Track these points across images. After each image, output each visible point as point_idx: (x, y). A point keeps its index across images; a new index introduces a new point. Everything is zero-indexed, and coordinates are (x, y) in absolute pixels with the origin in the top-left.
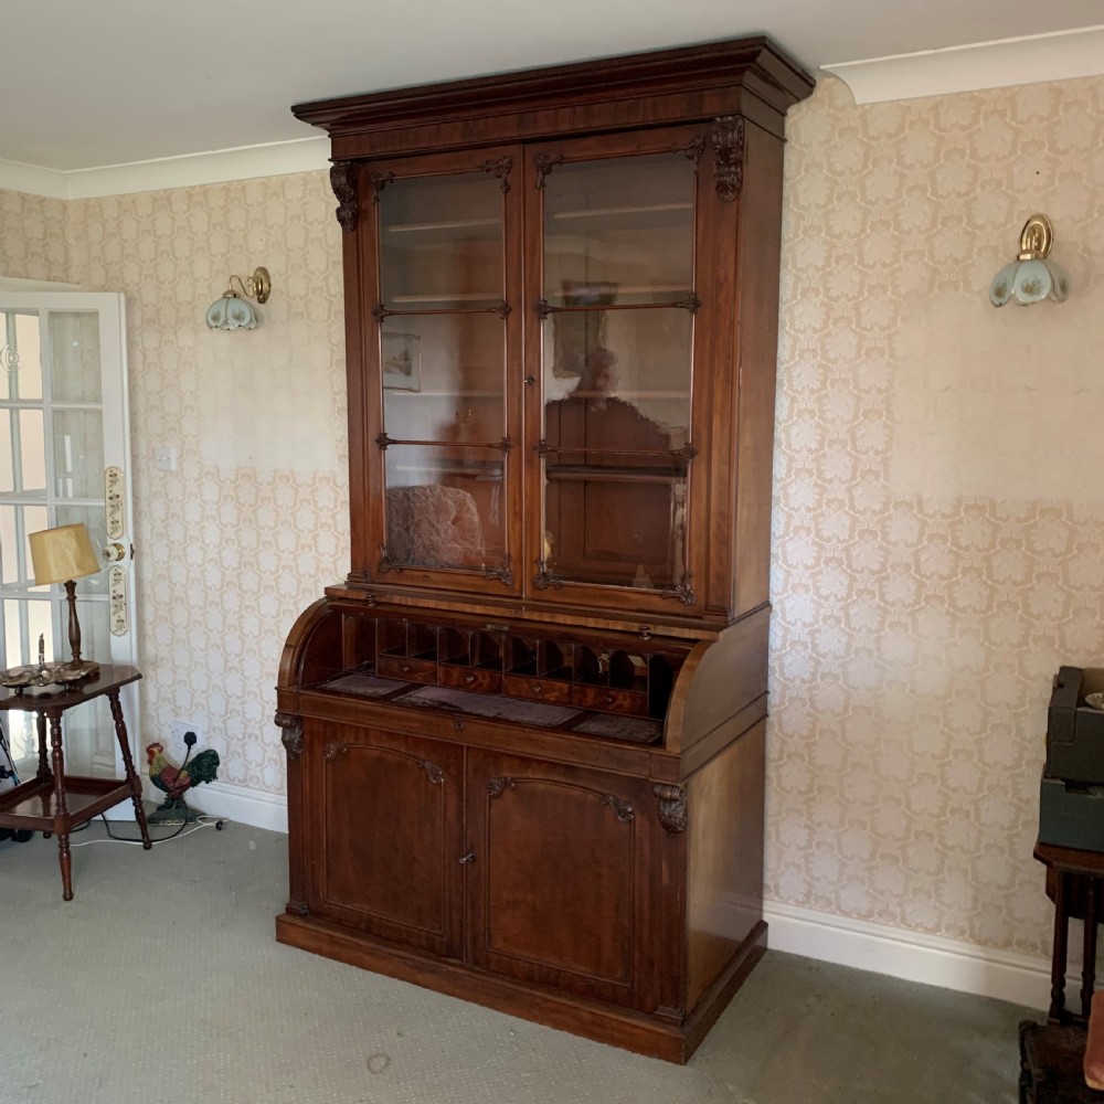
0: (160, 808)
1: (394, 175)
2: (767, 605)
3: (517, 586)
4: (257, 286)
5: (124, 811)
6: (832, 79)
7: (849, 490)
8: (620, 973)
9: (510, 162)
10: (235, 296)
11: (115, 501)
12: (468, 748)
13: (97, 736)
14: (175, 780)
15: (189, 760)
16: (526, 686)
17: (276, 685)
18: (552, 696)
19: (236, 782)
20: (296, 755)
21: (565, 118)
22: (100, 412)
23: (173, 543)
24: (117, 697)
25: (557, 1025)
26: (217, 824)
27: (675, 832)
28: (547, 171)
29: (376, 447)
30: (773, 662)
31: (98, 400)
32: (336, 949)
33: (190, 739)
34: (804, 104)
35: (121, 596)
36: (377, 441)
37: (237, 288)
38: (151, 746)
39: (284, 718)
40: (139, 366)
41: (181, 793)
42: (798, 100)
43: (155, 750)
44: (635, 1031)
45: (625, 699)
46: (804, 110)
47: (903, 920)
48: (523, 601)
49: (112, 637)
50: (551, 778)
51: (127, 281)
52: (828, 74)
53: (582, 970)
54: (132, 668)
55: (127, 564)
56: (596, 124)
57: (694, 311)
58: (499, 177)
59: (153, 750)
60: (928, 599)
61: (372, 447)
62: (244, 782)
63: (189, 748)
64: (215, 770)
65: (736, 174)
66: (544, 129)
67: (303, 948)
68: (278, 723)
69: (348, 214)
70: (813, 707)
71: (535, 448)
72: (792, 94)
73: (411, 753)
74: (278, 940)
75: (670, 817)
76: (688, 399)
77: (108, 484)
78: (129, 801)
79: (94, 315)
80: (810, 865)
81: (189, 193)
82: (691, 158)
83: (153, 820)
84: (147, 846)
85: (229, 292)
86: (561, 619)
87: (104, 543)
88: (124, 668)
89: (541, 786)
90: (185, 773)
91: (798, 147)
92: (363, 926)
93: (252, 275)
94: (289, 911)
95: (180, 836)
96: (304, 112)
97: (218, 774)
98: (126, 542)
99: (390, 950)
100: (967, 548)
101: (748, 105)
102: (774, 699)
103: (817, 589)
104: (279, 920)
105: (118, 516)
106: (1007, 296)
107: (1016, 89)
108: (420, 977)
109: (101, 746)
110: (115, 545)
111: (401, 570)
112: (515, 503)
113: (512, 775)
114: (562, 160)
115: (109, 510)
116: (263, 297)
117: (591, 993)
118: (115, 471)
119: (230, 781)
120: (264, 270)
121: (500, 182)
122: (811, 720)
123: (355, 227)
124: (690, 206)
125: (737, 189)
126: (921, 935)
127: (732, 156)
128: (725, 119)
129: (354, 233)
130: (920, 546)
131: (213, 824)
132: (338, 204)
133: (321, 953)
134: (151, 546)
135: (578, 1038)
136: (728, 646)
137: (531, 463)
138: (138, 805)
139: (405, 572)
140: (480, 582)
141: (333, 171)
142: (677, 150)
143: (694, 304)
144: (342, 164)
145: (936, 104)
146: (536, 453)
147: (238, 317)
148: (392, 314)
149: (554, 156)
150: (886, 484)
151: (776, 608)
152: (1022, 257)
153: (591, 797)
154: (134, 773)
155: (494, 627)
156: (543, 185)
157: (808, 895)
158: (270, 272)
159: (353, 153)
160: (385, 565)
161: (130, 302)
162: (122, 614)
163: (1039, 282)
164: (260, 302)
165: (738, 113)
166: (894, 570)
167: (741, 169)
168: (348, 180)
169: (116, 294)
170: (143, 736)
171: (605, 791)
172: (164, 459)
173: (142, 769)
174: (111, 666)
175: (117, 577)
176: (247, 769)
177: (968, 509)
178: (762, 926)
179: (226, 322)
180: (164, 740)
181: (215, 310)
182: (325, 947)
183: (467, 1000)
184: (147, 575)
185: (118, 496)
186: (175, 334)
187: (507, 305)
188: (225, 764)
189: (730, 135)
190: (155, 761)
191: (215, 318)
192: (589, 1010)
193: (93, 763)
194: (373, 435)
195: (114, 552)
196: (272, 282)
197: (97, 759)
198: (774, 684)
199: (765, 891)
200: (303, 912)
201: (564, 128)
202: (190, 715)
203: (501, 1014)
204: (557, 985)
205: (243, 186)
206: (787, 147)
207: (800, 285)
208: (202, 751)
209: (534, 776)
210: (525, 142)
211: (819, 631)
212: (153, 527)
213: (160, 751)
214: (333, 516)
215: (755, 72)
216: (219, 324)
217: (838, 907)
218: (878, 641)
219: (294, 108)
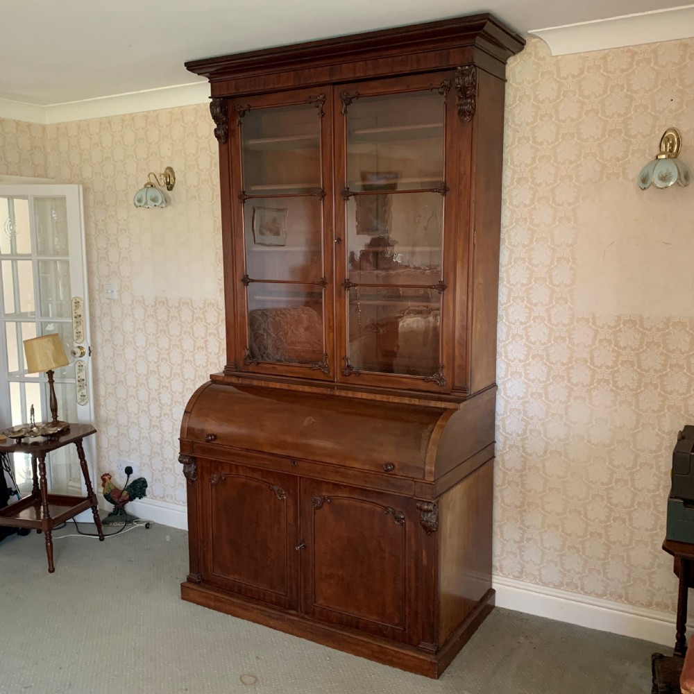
0: (110, 515)
1: (250, 107)
2: (494, 385)
3: (331, 374)
4: (166, 179)
5: (86, 517)
6: (537, 39)
7: (548, 311)
8: (397, 621)
9: (324, 97)
10: (152, 186)
11: (78, 319)
12: (300, 477)
13: (70, 469)
14: (119, 497)
15: (128, 484)
17: (179, 437)
19: (158, 498)
20: (193, 481)
21: (360, 69)
22: (68, 262)
23: (116, 346)
24: (81, 444)
25: (357, 653)
26: (146, 525)
27: (431, 531)
28: (348, 102)
29: (242, 284)
30: (498, 422)
31: (67, 254)
32: (218, 604)
33: (129, 471)
34: (518, 56)
35: (83, 380)
36: (242, 280)
37: (153, 181)
38: (104, 475)
39: (185, 458)
40: (93, 231)
41: (123, 505)
42: (514, 54)
43: (107, 478)
44: (405, 657)
46: (519, 60)
47: (582, 589)
48: (335, 384)
49: (78, 406)
50: (352, 496)
51: (84, 176)
52: (533, 36)
53: (373, 618)
54: (91, 426)
55: (87, 360)
56: (380, 72)
57: (444, 194)
58: (318, 107)
59: (105, 478)
60: (599, 381)
61: (239, 284)
62: (163, 498)
63: (128, 477)
64: (145, 490)
65: (471, 104)
66: (348, 75)
67: (198, 603)
68: (181, 462)
69: (221, 132)
70: (524, 451)
71: (342, 285)
72: (509, 50)
73: (265, 480)
74: (183, 598)
75: (427, 521)
76: (441, 251)
77: (74, 308)
78: (90, 510)
79: (63, 199)
80: (523, 553)
81: (123, 119)
82: (442, 93)
83: (106, 522)
84: (102, 539)
85: (148, 184)
86: (359, 395)
87: (72, 345)
88: (85, 426)
89: (346, 502)
90: (125, 492)
91: (514, 84)
92: (236, 589)
93: (163, 172)
94: (189, 580)
95: (122, 532)
96: (193, 66)
97: (147, 493)
98: (86, 345)
99: (252, 605)
100: (624, 348)
101: (479, 58)
102: (499, 446)
103: (527, 375)
104: (182, 585)
105: (80, 329)
106: (649, 183)
107: (658, 44)
108: (271, 623)
109: (73, 475)
110: (79, 347)
111: (258, 363)
112: (329, 320)
113: (327, 494)
114: (358, 96)
115: (75, 325)
116: (170, 187)
117: (378, 633)
118: (78, 300)
119: (154, 497)
120: (170, 169)
121: (318, 110)
122: (522, 459)
123: (226, 142)
124: (441, 125)
125: (472, 114)
126: (593, 598)
127: (468, 92)
128: (464, 68)
129: (226, 145)
130: (594, 347)
131: (143, 525)
132: (215, 126)
133: (209, 607)
134: (102, 348)
135: (369, 661)
136: (466, 412)
137: (339, 294)
138: (95, 512)
139: (261, 365)
140: (308, 371)
141: (211, 104)
142: (432, 89)
143: (444, 190)
144: (218, 100)
145: (605, 56)
146: (343, 288)
147: (154, 200)
148: (250, 197)
149: (353, 93)
150: (572, 306)
151: (500, 387)
152: (659, 157)
153: (378, 509)
154: (93, 493)
156: (345, 111)
157: (521, 572)
158: (175, 170)
159: (225, 93)
160: (248, 361)
161: (85, 190)
162: (84, 392)
163: (670, 174)
164: (169, 190)
165: (472, 64)
166: (577, 363)
167: (475, 102)
168: (221, 110)
169: (77, 186)
170: (99, 469)
171: (386, 505)
172: (110, 291)
173: (98, 490)
174: (77, 424)
175: (81, 368)
176: (165, 490)
177: (625, 322)
178: (491, 592)
179: (146, 203)
180: (112, 472)
181: (139, 196)
182: (212, 604)
183: (300, 637)
184: (101, 366)
185: (80, 316)
186: (115, 210)
187: (323, 191)
188: (151, 487)
189: (466, 79)
190: (106, 484)
191: (139, 201)
192: (377, 644)
193: (68, 486)
194: (239, 276)
195: (78, 352)
196: (176, 177)
197: (71, 483)
198: (499, 437)
199: (493, 569)
200: (198, 581)
201: (359, 74)
202: (128, 456)
203: (322, 646)
204: (357, 627)
205: (157, 113)
206: (507, 84)
207: (516, 176)
208: (137, 478)
209: (342, 495)
210: (334, 84)
211: (528, 402)
212: (103, 335)
213: (110, 479)
214: (217, 329)
215: (483, 37)
216: (142, 204)
217: (541, 580)
218: (566, 408)
219: (186, 64)
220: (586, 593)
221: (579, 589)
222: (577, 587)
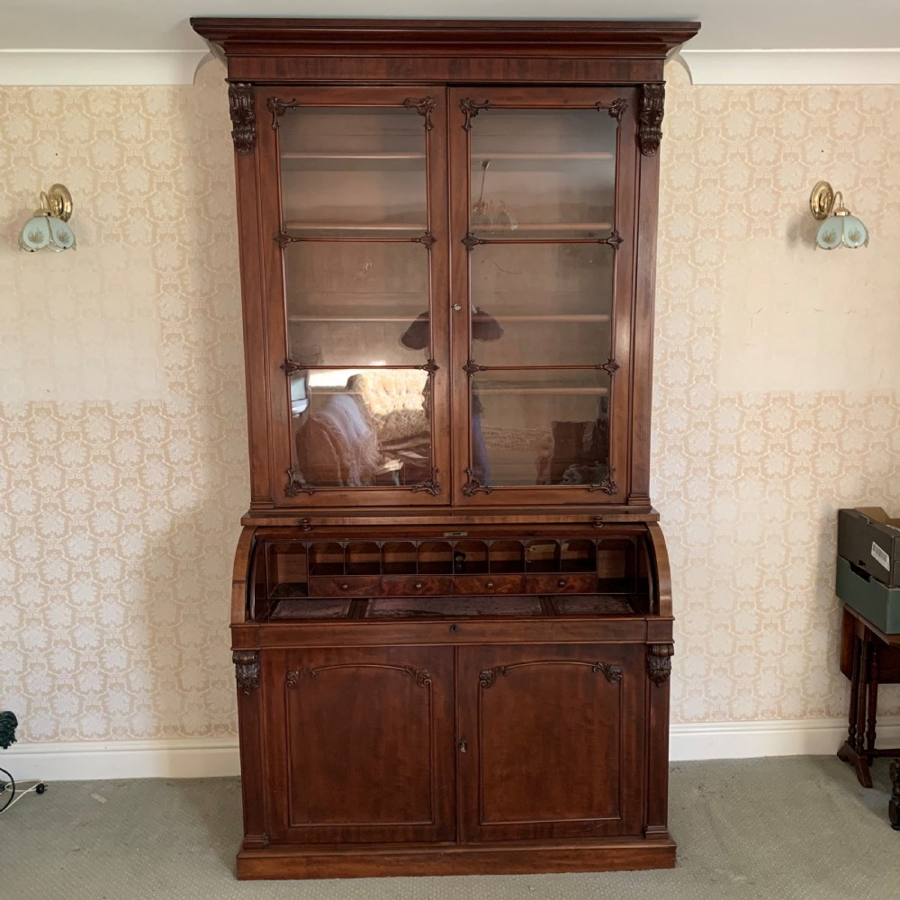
1: (298, 102)
3: (445, 495)
7: (687, 392)
9: (435, 102)
16: (478, 584)
18: (503, 589)
19: (43, 739)
26: (38, 788)
28: (474, 114)
29: (281, 373)
32: (315, 868)
36: (282, 368)
39: (242, 655)
45: (575, 581)
53: (576, 816)
57: (616, 246)
58: (423, 115)
60: (746, 470)
61: (276, 373)
62: (54, 737)
68: (234, 661)
71: (463, 368)
73: (394, 663)
74: (239, 879)
82: (615, 116)
86: (513, 519)
89: (532, 668)
92: (338, 839)
97: (17, 735)
100: (774, 430)
104: (239, 858)
107: (809, 87)
111: (314, 492)
113: (504, 664)
114: (489, 106)
119: (33, 739)
121: (424, 119)
123: (252, 152)
124: (610, 156)
130: (740, 431)
131: (32, 789)
133: (296, 877)
137: (458, 382)
139: (318, 494)
142: (601, 108)
143: (618, 242)
144: (240, 85)
145: (751, 92)
146: (464, 373)
148: (297, 240)
149: (481, 102)
150: (715, 385)
153: (582, 668)
155: (451, 534)
158: (71, 190)
160: (295, 489)
163: (859, 233)
164: (65, 220)
166: (721, 451)
171: (596, 661)
177: (774, 401)
187: (431, 236)
192: (588, 848)
194: (275, 361)
200: (265, 843)
204: (552, 836)
205: (27, 91)
209: (528, 660)
210: (449, 85)
211: (663, 504)
216: (41, 245)
217: (682, 717)
218: (709, 506)
219: (192, 20)
220: (736, 720)
221: (727, 717)
222: (724, 715)
